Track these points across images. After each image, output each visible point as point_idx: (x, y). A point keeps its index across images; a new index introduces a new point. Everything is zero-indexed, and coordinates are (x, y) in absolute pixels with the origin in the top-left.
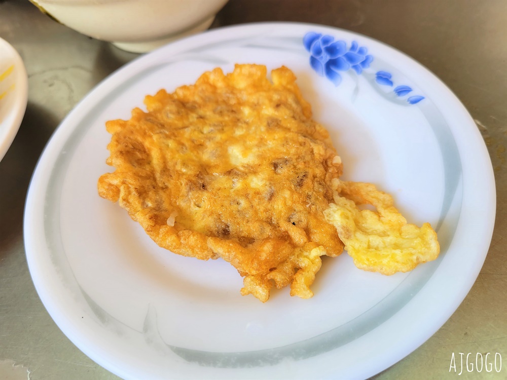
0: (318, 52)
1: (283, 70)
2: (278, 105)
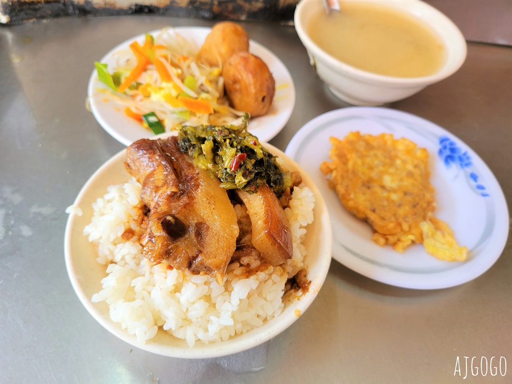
0: (445, 148)
1: (424, 150)
2: (416, 166)
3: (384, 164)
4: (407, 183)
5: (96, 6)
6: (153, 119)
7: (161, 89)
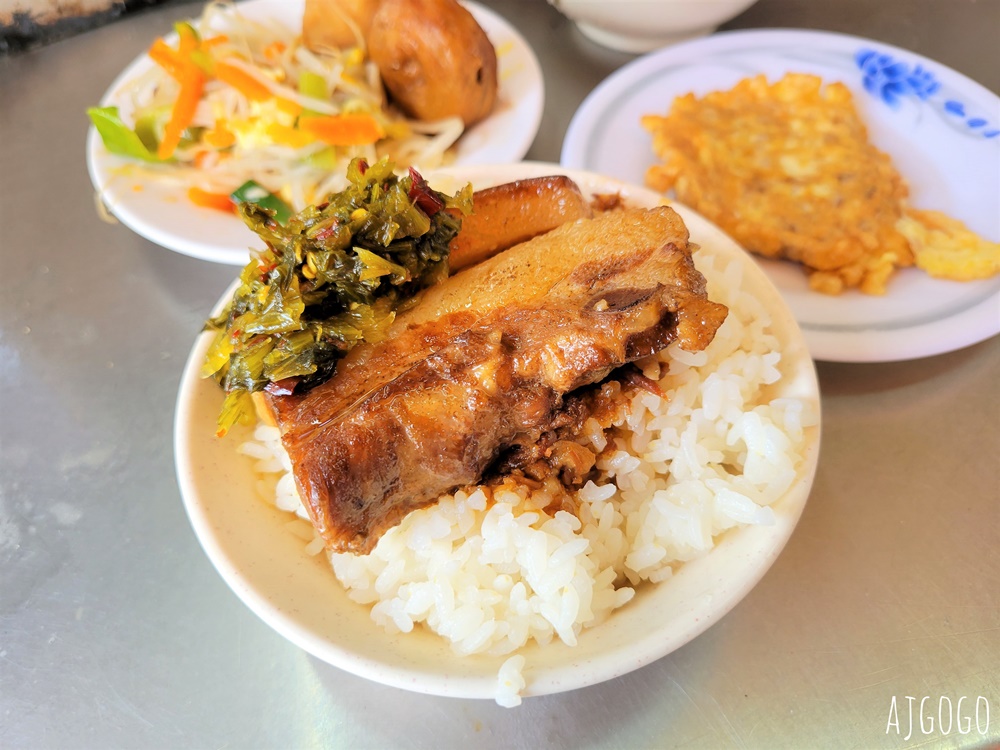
0: (873, 72)
1: (838, 86)
2: (836, 121)
3: (771, 137)
4: (833, 157)
5: (41, 21)
6: (254, 195)
7: (253, 120)
